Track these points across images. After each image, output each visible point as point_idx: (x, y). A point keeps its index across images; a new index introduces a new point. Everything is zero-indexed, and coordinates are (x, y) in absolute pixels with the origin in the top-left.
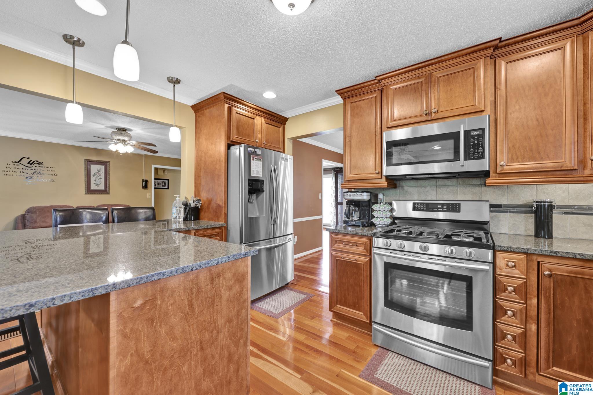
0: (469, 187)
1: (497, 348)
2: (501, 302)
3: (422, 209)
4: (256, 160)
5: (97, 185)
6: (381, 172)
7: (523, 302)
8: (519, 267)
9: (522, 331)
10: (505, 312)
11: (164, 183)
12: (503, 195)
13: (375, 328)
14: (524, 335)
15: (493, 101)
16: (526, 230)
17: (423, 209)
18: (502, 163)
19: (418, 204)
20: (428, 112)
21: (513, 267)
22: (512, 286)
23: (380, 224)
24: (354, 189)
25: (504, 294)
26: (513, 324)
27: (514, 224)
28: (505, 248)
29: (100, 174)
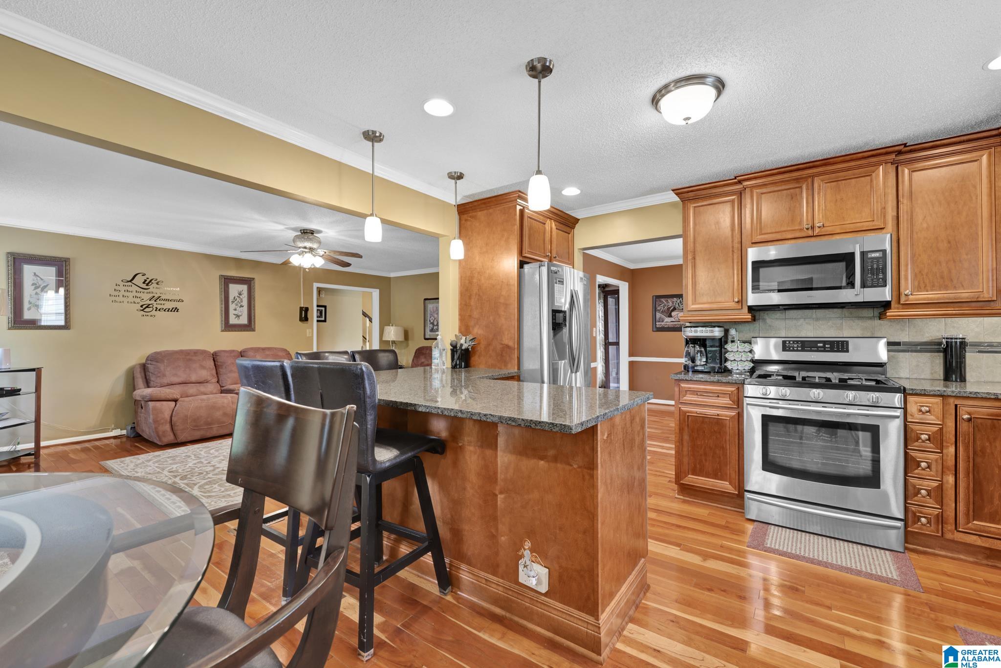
0: (858, 319)
1: (908, 506)
2: (913, 454)
3: (795, 349)
4: (559, 284)
5: (238, 316)
6: (741, 302)
7: (939, 451)
8: (934, 411)
9: (937, 484)
10: (918, 464)
11: (319, 312)
12: (902, 330)
13: (749, 499)
14: (941, 488)
15: (894, 216)
16: (932, 374)
17: (797, 349)
18: (906, 293)
19: (789, 343)
20: (810, 225)
21: (927, 412)
22: (926, 434)
23: (738, 369)
24: (690, 322)
25: (916, 444)
26: (927, 477)
27: (917, 366)
28: (918, 391)
29: (242, 299)
